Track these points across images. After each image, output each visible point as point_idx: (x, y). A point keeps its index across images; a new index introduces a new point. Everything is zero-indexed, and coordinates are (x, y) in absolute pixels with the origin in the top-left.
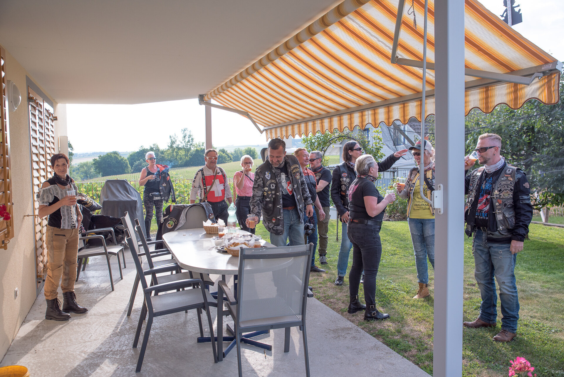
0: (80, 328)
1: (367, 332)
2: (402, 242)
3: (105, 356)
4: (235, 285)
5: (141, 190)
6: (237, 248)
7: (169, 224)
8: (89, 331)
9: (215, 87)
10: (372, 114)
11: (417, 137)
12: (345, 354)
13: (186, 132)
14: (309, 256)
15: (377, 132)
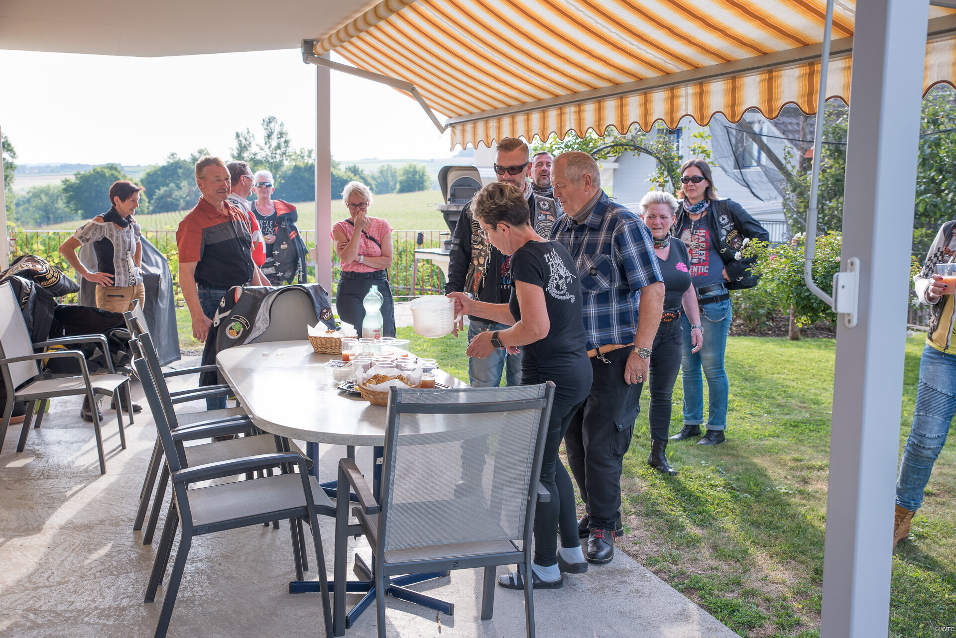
0: (26, 556)
1: (665, 581)
2: (748, 384)
3: (82, 620)
4: (378, 470)
5: (171, 250)
6: (385, 386)
7: (231, 328)
8: (45, 563)
9: (339, 23)
10: (694, 94)
11: (790, 150)
12: (615, 628)
13: (272, 125)
14: (544, 410)
15: (700, 136)
